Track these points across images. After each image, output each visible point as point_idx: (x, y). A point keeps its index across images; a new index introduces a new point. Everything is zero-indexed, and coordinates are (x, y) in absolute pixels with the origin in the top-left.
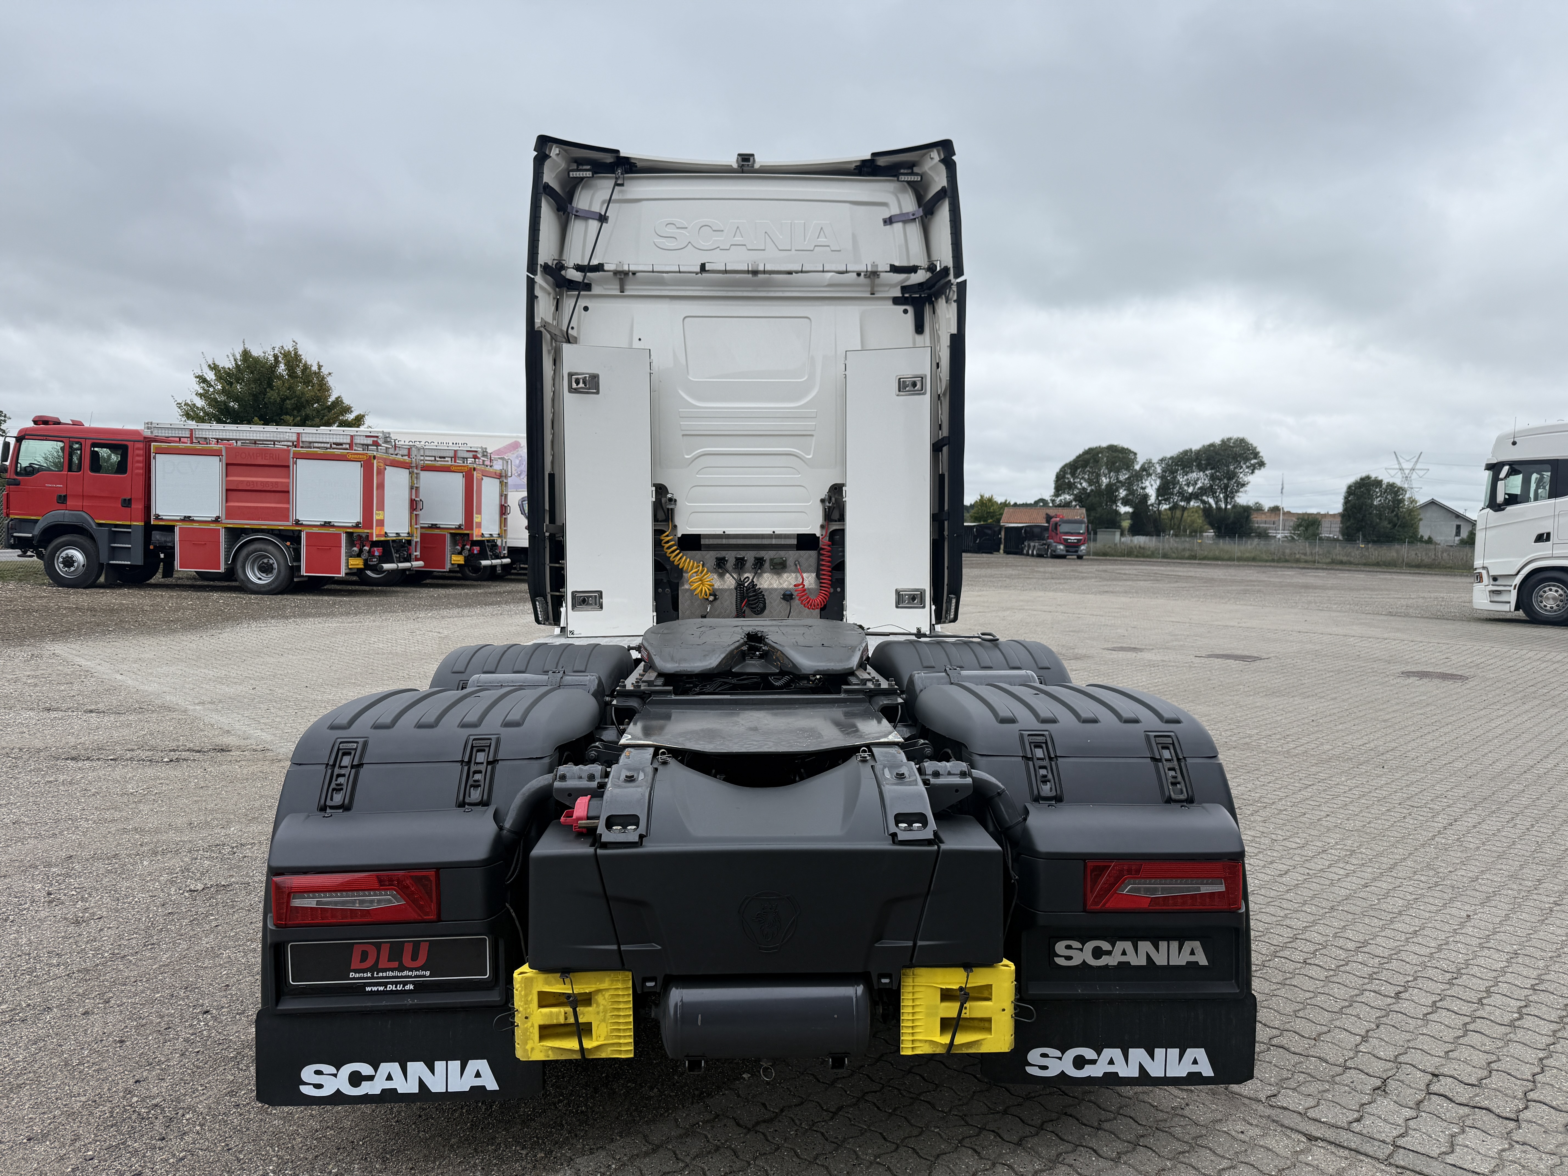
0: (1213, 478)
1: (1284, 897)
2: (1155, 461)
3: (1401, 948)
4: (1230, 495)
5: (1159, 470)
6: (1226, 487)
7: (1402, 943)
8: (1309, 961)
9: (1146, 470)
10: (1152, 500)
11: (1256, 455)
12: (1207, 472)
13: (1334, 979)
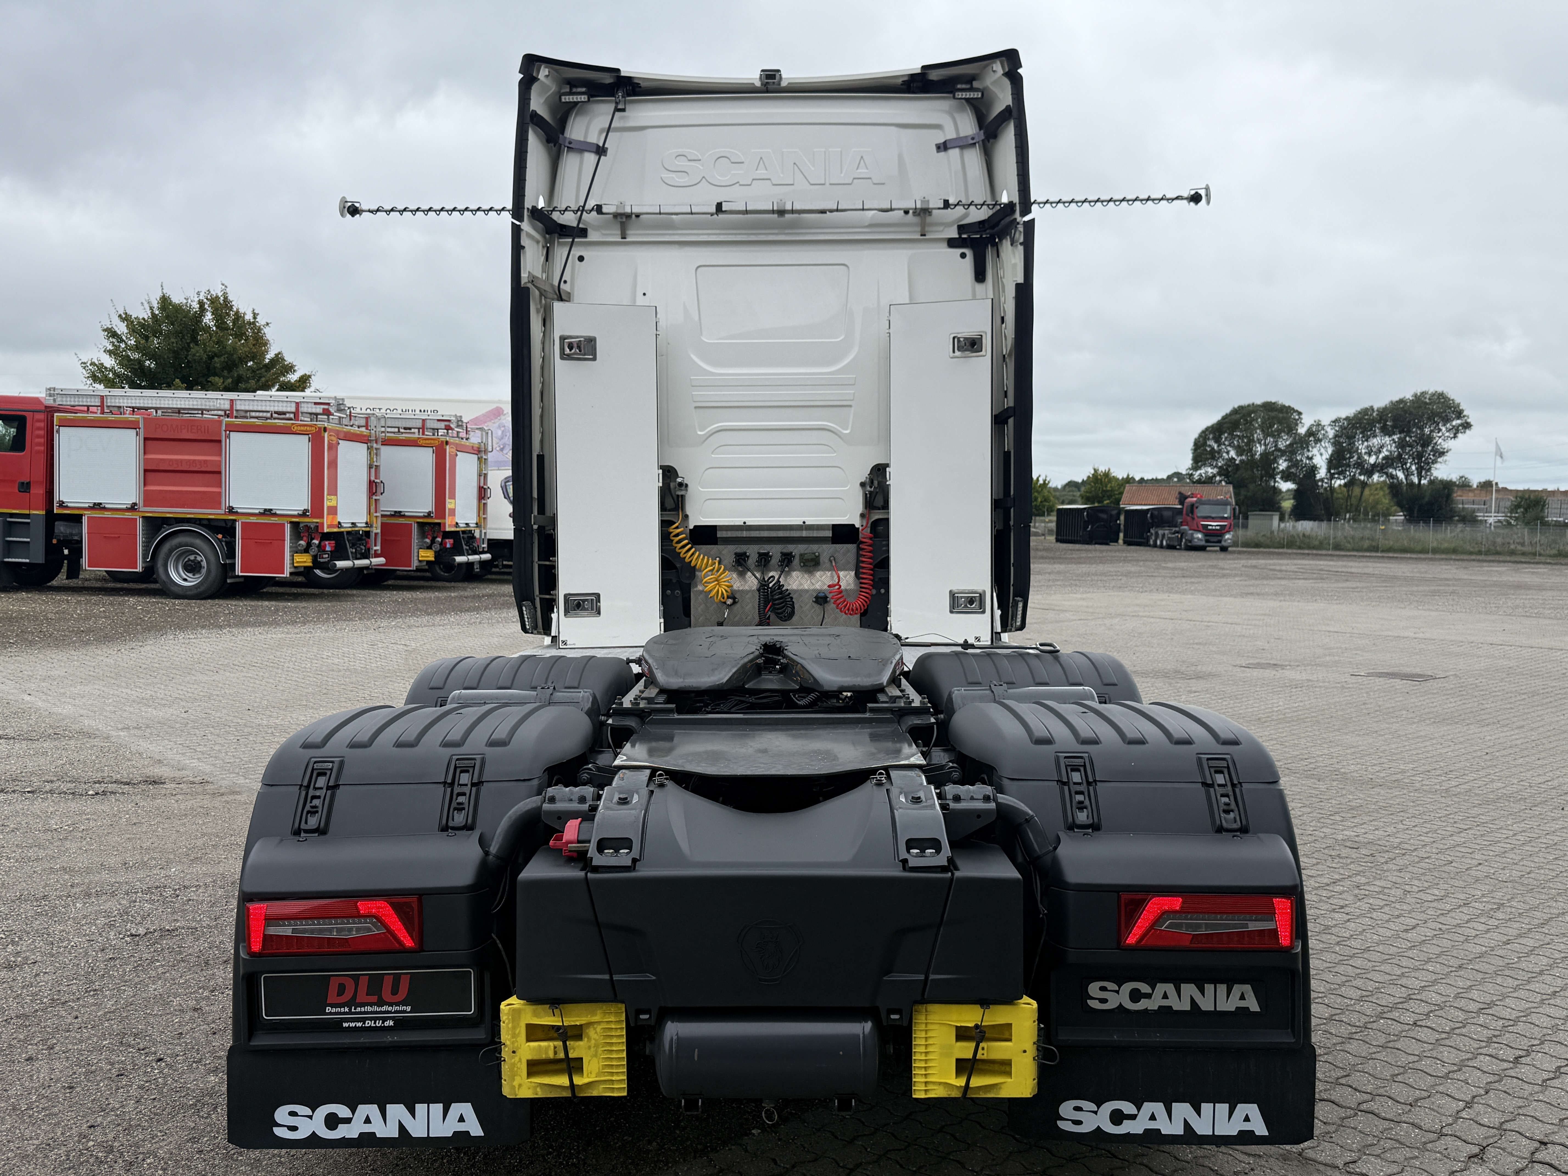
0: (1401, 445)
1: (1405, 954)
2: (1326, 421)
3: (1533, 1010)
4: (1424, 467)
5: (1331, 433)
6: (1420, 456)
7: (1535, 1005)
8: (1419, 1023)
9: (1314, 434)
10: (1322, 473)
11: (1459, 414)
12: (1396, 437)
13: (1447, 1042)
